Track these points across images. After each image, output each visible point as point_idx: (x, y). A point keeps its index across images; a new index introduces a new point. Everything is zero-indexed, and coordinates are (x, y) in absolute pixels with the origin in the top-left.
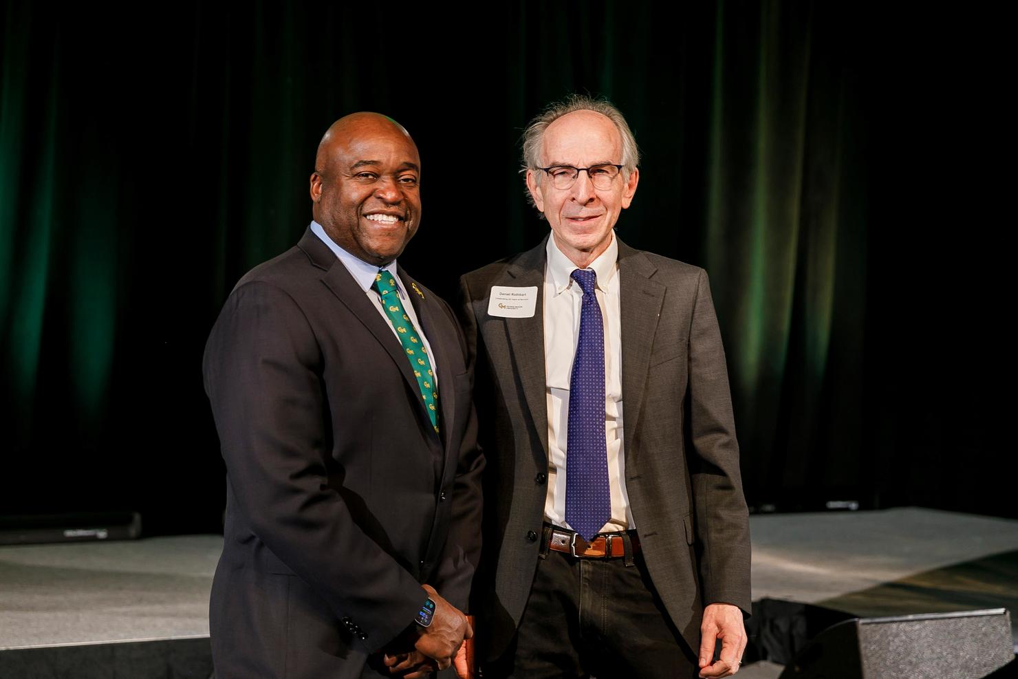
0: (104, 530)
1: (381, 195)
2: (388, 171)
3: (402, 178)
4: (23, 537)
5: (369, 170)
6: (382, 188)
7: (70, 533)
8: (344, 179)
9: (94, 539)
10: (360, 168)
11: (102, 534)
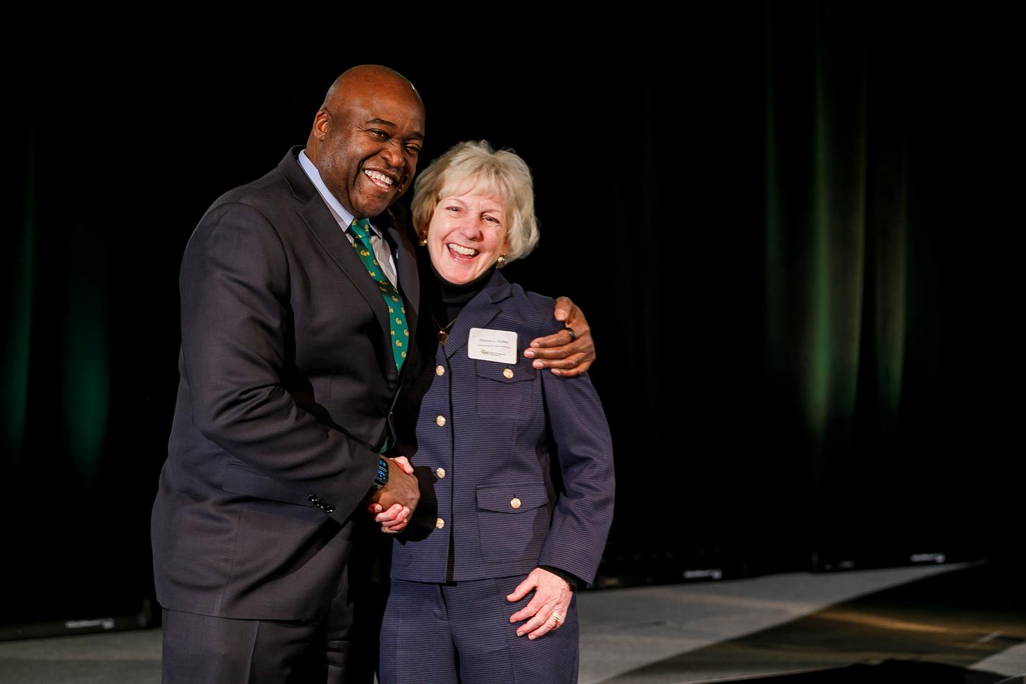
0: (111, 620)
1: (387, 156)
2: (399, 136)
3: (410, 145)
4: (19, 632)
5: (384, 129)
6: (390, 150)
7: (71, 625)
8: (355, 130)
9: (100, 630)
10: (375, 124)
11: (108, 624)
